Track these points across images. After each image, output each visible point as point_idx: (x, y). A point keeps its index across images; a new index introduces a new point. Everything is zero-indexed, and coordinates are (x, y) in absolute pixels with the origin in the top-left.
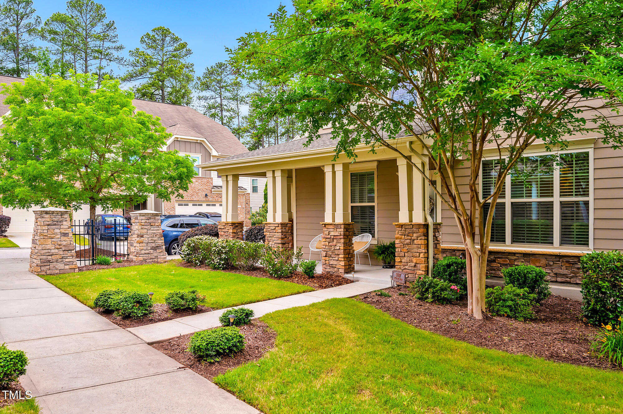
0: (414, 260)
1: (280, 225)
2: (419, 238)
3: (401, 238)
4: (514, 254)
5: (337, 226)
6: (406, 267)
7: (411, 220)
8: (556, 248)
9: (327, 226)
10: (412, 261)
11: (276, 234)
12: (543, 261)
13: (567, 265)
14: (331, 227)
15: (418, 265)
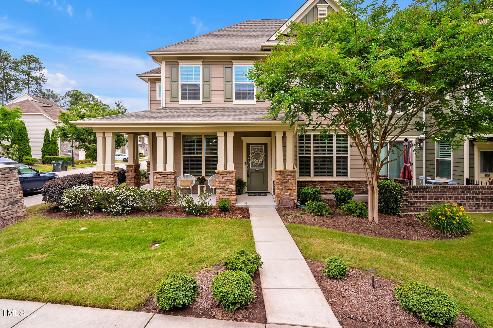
0: (289, 191)
1: (173, 174)
2: (292, 179)
3: (280, 179)
4: (315, 182)
5: (230, 173)
6: (284, 196)
7: (285, 168)
8: (335, 178)
9: (220, 173)
10: (287, 192)
11: (168, 180)
12: (329, 185)
13: (340, 185)
14: (225, 173)
15: (292, 194)
